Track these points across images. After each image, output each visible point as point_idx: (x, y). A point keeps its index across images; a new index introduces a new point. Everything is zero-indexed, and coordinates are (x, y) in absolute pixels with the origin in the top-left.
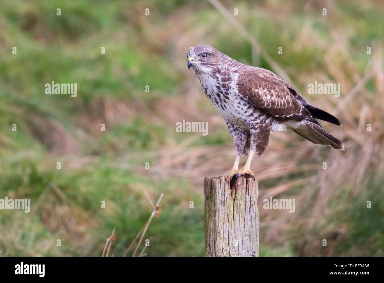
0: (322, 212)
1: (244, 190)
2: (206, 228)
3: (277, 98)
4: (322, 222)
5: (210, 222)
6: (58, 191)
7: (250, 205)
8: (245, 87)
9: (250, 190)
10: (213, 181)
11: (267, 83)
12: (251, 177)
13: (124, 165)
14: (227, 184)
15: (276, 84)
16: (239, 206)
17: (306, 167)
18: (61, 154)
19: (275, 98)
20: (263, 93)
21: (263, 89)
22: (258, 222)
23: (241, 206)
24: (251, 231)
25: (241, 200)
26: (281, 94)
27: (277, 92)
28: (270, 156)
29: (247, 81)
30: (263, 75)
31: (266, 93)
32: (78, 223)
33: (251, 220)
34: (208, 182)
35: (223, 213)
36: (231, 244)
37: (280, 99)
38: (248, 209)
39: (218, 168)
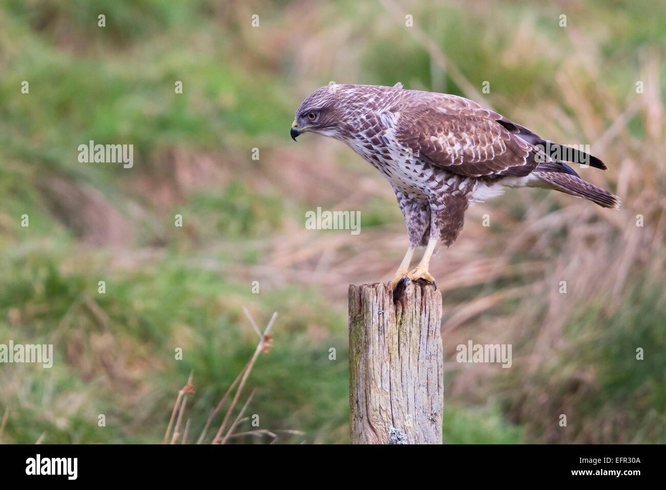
0: (552, 346)
1: (417, 307)
2: (351, 373)
3: (475, 146)
4: (553, 361)
5: (358, 363)
6: (95, 309)
7: (428, 332)
8: (412, 136)
9: (427, 307)
10: (363, 290)
11: (453, 121)
12: (430, 284)
13: (208, 263)
14: (388, 297)
15: (471, 119)
16: (408, 335)
17: (525, 267)
18: (100, 244)
19: (470, 145)
20: (446, 142)
21: (447, 134)
22: (441, 362)
23: (413, 334)
24: (430, 378)
25: (412, 324)
26: (482, 136)
27: (473, 134)
28: (463, 248)
29: (415, 124)
30: (445, 108)
31: (453, 141)
32: (130, 364)
33: (429, 358)
34: (354, 293)
35: (380, 346)
36: (395, 401)
37: (481, 145)
38: (425, 339)
39: (373, 267)
